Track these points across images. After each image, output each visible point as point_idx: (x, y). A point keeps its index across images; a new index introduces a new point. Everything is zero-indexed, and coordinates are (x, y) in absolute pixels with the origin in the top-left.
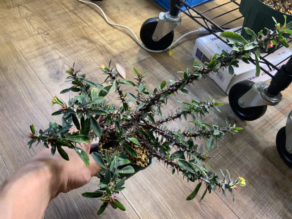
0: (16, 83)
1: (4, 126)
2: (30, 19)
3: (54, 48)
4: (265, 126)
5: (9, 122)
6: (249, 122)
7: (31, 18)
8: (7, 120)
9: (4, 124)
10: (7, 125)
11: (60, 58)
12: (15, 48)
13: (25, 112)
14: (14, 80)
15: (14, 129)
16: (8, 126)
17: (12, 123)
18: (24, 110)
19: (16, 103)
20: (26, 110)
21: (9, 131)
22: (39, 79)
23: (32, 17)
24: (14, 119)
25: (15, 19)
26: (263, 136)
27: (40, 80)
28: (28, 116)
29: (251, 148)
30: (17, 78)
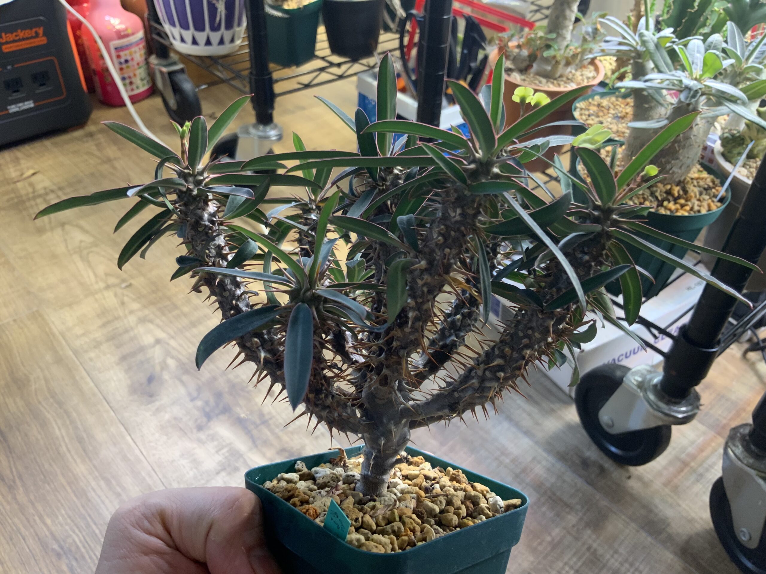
0: (48, 415)
1: (14, 528)
2: (88, 253)
3: (143, 320)
4: (680, 477)
5: (27, 519)
6: (637, 470)
7: (92, 252)
8: (23, 514)
9: (13, 523)
10: (21, 526)
11: (158, 341)
12: (50, 329)
13: (68, 488)
14: (45, 409)
15: (37, 535)
16: (23, 530)
17: (35, 520)
18: (65, 483)
19: (47, 466)
20: (69, 483)
21: (25, 542)
22: (106, 401)
23: (94, 249)
24: (40, 508)
25: (54, 256)
26: (679, 505)
27: (106, 404)
28: (75, 499)
29: (649, 539)
30: (51, 400)
